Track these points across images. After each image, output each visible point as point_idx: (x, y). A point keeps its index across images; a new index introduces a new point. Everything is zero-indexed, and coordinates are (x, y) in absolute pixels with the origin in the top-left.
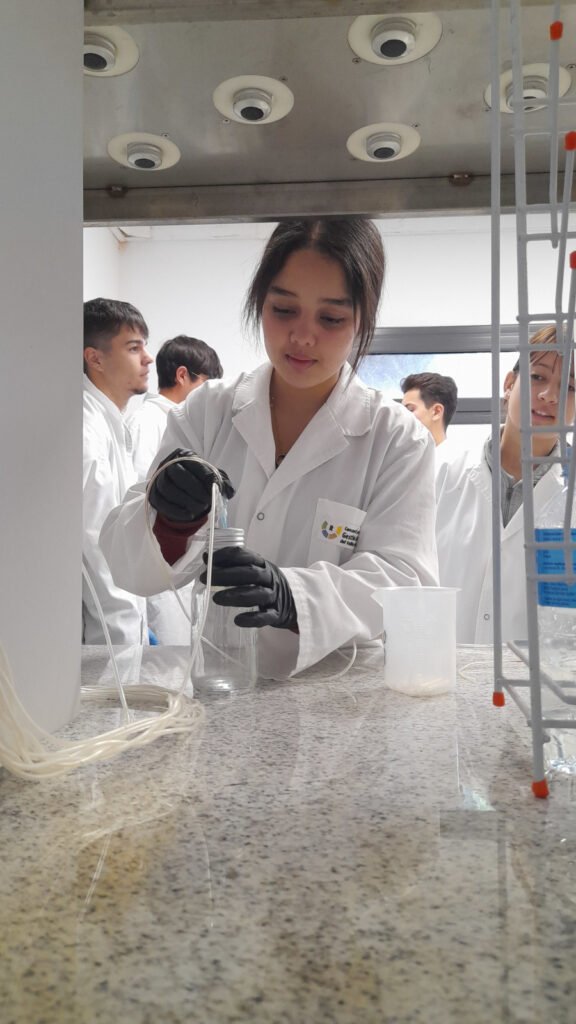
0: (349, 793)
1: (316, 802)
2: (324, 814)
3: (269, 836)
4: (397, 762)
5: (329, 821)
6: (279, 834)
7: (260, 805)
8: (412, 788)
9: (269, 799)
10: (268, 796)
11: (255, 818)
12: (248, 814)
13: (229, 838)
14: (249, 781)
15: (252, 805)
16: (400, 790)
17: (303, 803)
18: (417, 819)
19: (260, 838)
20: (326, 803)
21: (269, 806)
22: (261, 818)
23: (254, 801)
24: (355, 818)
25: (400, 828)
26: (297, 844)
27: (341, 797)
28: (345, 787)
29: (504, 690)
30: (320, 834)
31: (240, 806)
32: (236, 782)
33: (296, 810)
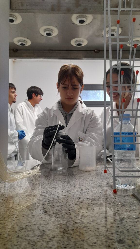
0: (72, 193)
2: (66, 198)
3: (54, 203)
4: (83, 186)
5: (67, 200)
6: (56, 203)
7: (51, 196)
8: (86, 192)
9: (53, 195)
10: (53, 194)
11: (51, 200)
12: (49, 199)
13: (44, 204)
14: (48, 191)
15: (49, 197)
16: (83, 192)
18: (88, 198)
19: (52, 204)
20: (66, 196)
21: (54, 197)
22: (52, 199)
24: (73, 199)
25: (84, 200)
26: (60, 205)
27: (70, 194)
28: (71, 192)
29: (107, 169)
30: (66, 203)
31: (47, 197)
32: (45, 192)
33: (60, 197)
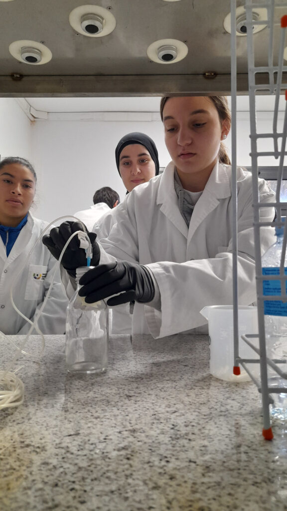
0: (146, 440)
1: (124, 448)
2: (128, 459)
3: (88, 481)
4: (177, 414)
5: (131, 466)
6: (95, 479)
7: (85, 452)
8: (187, 434)
9: (92, 447)
10: (92, 444)
11: (81, 465)
12: (76, 461)
13: (60, 484)
14: (80, 432)
15: (80, 453)
16: (178, 436)
17: (114, 450)
18: (190, 461)
19: (82, 483)
20: (130, 449)
21: (92, 453)
22: (84, 464)
23: (82, 449)
24: (149, 462)
25: (179, 469)
26: (107, 489)
27: (140, 443)
28: (143, 435)
30: (124, 478)
31: (72, 454)
32: (72, 433)
33: (109, 456)
